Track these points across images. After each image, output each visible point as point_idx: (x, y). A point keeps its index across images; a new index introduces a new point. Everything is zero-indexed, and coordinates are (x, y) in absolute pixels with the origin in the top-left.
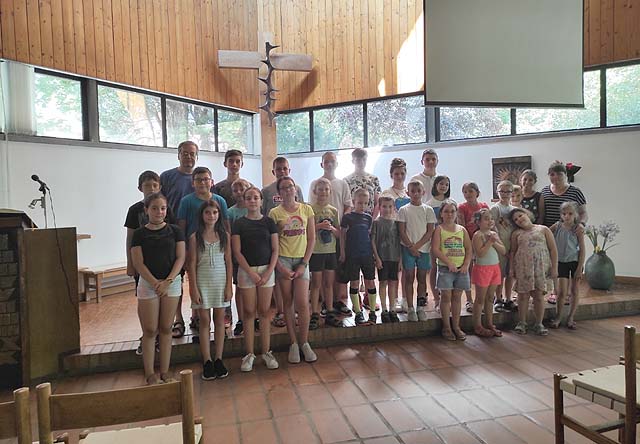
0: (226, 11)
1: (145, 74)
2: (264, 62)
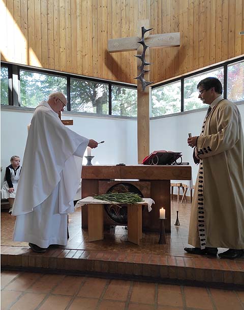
0: (119, 11)
1: (51, 60)
2: (140, 43)
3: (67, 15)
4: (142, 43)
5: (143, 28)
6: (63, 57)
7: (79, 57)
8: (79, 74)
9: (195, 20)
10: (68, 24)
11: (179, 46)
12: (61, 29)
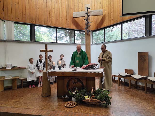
1: (49, 22)
2: (86, 14)
3: (55, 3)
5: (87, 8)
6: (54, 20)
7: (61, 20)
8: (61, 27)
9: (109, 4)
10: (56, 6)
11: (103, 15)
12: (53, 9)
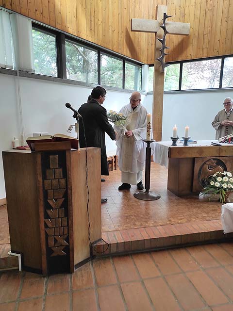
2: (162, 27)
4: (164, 28)
5: (165, 14)
6: (101, 30)
7: (110, 31)
12: (99, 1)
